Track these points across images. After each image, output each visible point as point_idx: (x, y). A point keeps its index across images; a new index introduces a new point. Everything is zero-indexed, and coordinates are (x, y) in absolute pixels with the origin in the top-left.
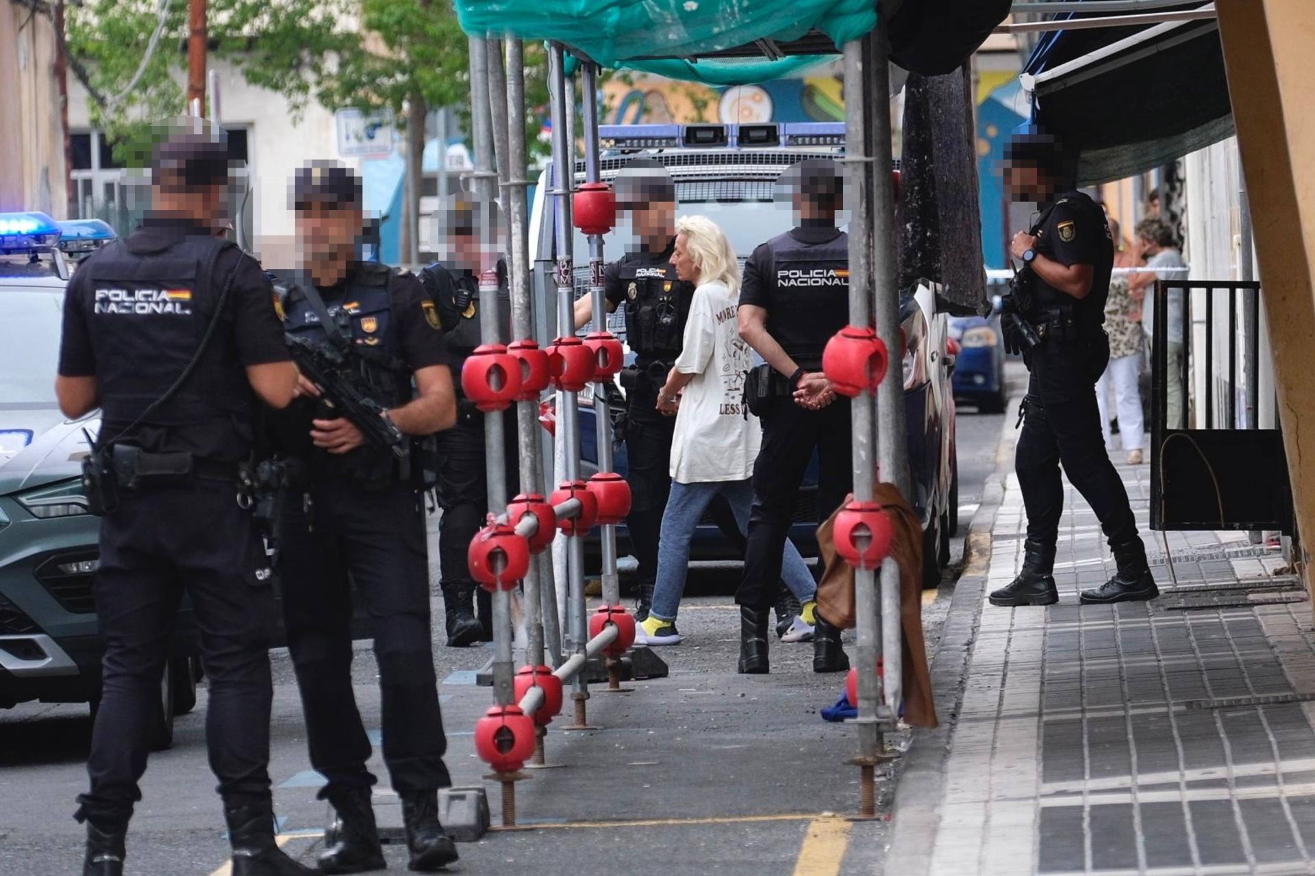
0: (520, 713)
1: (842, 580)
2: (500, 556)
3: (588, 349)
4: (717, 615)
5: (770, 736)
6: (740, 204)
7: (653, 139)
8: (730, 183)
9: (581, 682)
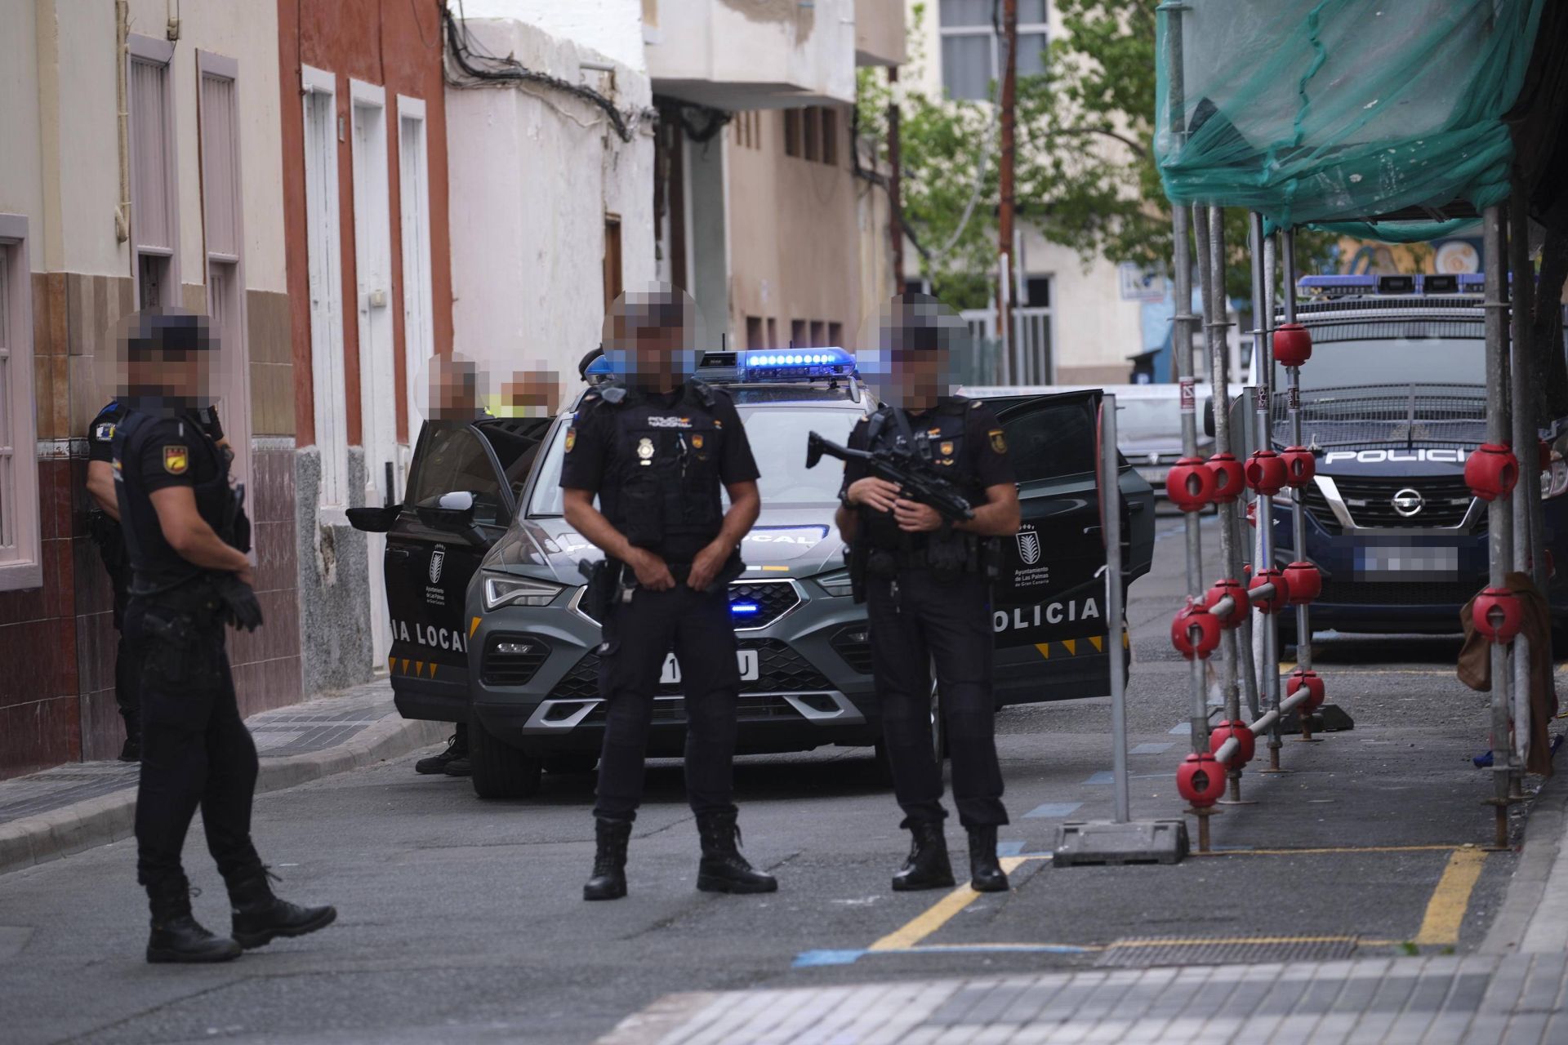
0: (1213, 759)
1: (1479, 652)
2: (1197, 631)
3: (1281, 460)
4: (1401, 679)
5: (1432, 780)
6: (1425, 342)
7: (1353, 287)
8: (1417, 324)
9: (1275, 734)
